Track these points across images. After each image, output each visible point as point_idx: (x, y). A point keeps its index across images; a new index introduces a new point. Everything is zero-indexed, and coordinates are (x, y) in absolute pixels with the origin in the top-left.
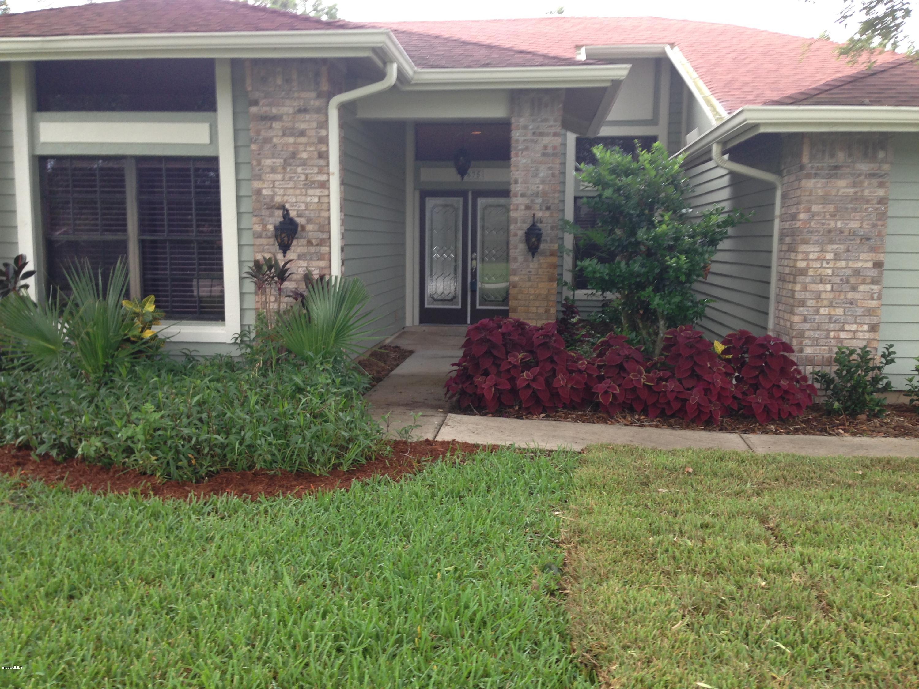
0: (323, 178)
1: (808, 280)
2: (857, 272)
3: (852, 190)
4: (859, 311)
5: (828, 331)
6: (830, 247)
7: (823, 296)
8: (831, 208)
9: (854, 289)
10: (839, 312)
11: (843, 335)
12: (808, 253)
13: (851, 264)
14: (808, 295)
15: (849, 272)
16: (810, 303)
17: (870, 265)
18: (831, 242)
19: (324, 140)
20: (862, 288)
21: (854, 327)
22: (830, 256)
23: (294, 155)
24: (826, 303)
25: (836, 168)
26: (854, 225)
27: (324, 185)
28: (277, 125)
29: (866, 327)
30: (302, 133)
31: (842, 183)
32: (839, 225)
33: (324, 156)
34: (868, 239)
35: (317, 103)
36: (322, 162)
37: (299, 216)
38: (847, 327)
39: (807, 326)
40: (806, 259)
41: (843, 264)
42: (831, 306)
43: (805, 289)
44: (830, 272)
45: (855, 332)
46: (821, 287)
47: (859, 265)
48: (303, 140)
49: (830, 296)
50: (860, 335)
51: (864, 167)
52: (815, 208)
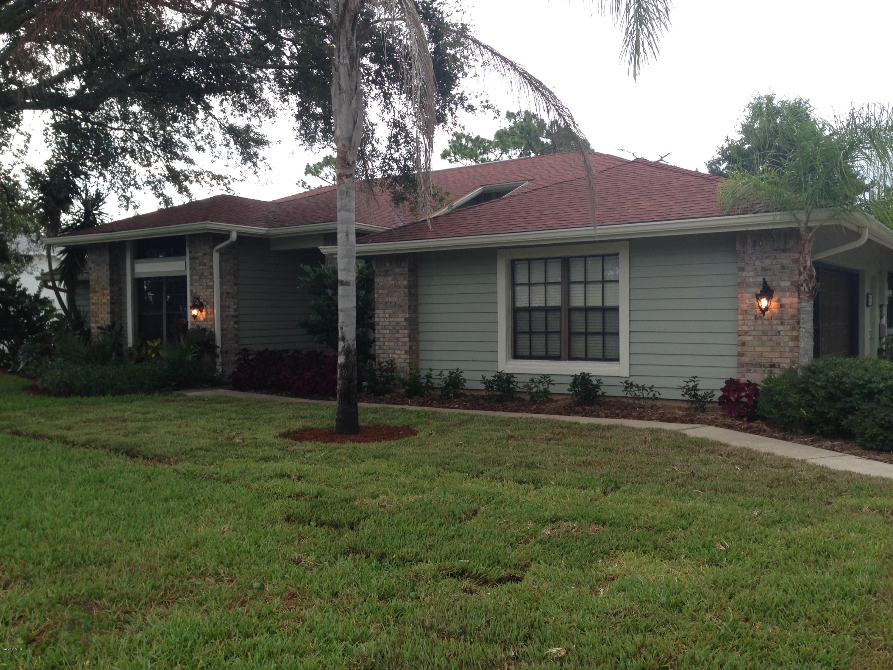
0: (211, 284)
1: (380, 328)
2: (398, 323)
3: (393, 282)
4: (400, 344)
5: (389, 354)
6: (387, 311)
7: (386, 336)
8: (386, 291)
9: (398, 332)
10: (392, 344)
11: (395, 356)
12: (379, 314)
13: (396, 320)
14: (380, 336)
15: (395, 323)
16: (381, 339)
17: (403, 319)
18: (387, 308)
19: (212, 267)
20: (401, 331)
21: (398, 352)
22: (387, 315)
23: (203, 274)
24: (387, 339)
25: (387, 271)
26: (395, 299)
27: (212, 287)
28: (197, 261)
29: (403, 352)
30: (205, 265)
31: (390, 279)
32: (390, 300)
33: (212, 274)
34: (401, 306)
35: (209, 251)
36: (211, 277)
37: (205, 301)
38: (396, 352)
39: (380, 351)
40: (379, 317)
41: (392, 319)
42: (389, 341)
43: (379, 333)
44: (388, 323)
45: (399, 354)
46: (385, 331)
47: (399, 320)
48: (205, 267)
49: (389, 336)
50: (402, 356)
51: (397, 270)
52: (380, 292)
